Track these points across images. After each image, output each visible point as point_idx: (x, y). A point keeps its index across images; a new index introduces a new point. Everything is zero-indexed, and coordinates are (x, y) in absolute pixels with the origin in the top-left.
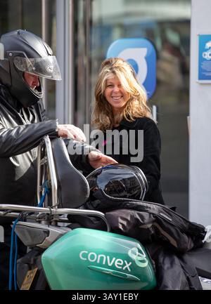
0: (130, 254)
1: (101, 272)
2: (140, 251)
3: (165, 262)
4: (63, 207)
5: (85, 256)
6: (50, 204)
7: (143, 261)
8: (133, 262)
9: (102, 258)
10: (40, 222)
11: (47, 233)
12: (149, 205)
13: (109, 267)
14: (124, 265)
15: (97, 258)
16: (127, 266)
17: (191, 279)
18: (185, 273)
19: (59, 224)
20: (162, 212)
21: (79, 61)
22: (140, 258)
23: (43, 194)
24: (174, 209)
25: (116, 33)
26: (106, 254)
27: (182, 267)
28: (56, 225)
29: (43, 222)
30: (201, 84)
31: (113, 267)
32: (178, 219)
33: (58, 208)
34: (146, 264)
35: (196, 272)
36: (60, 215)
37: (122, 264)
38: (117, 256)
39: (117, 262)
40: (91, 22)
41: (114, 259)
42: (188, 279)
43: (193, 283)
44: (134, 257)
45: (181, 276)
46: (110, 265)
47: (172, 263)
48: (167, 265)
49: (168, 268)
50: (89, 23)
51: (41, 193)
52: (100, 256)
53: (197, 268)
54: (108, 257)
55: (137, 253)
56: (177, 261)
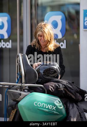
0: (55, 103)
1: (43, 111)
2: (59, 102)
3: (70, 106)
4: (27, 84)
5: (36, 104)
6: (21, 82)
7: (61, 106)
8: (57, 106)
9: (43, 105)
10: (17, 90)
11: (20, 94)
12: (62, 81)
13: (47, 109)
14: (53, 108)
15: (42, 105)
16: (54, 108)
17: (81, 113)
18: (79, 111)
19: (25, 90)
20: (68, 84)
21: (33, 21)
22: (59, 105)
23: (18, 78)
24: (73, 83)
25: (48, 9)
26: (45, 103)
27: (77, 108)
28: (24, 91)
29: (18, 90)
30: (85, 31)
31: (48, 109)
32: (75, 87)
33: (25, 84)
34: (62, 107)
35: (83, 110)
36: (26, 87)
37: (52, 107)
38: (50, 104)
39: (50, 107)
40: (38, 5)
41: (49, 105)
42: (80, 113)
43: (82, 115)
44: (57, 104)
45: (77, 112)
46: (47, 108)
47: (73, 107)
48: (71, 107)
49: (71, 109)
50: (37, 5)
51: (17, 77)
52: (42, 104)
53: (83, 109)
54: (46, 104)
55: (58, 103)
56: (75, 105)
